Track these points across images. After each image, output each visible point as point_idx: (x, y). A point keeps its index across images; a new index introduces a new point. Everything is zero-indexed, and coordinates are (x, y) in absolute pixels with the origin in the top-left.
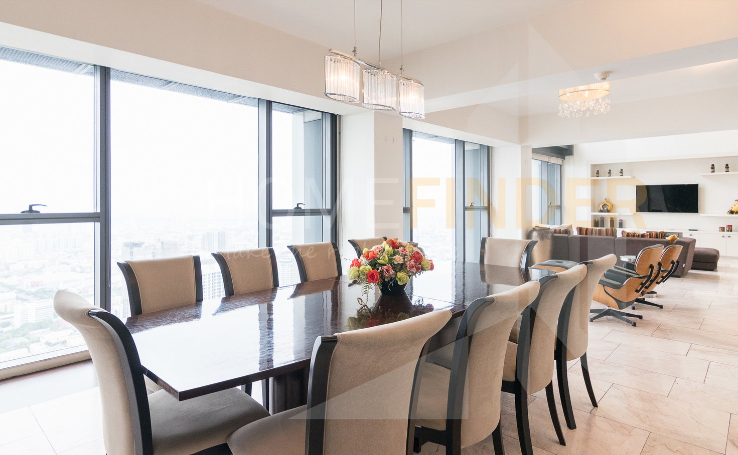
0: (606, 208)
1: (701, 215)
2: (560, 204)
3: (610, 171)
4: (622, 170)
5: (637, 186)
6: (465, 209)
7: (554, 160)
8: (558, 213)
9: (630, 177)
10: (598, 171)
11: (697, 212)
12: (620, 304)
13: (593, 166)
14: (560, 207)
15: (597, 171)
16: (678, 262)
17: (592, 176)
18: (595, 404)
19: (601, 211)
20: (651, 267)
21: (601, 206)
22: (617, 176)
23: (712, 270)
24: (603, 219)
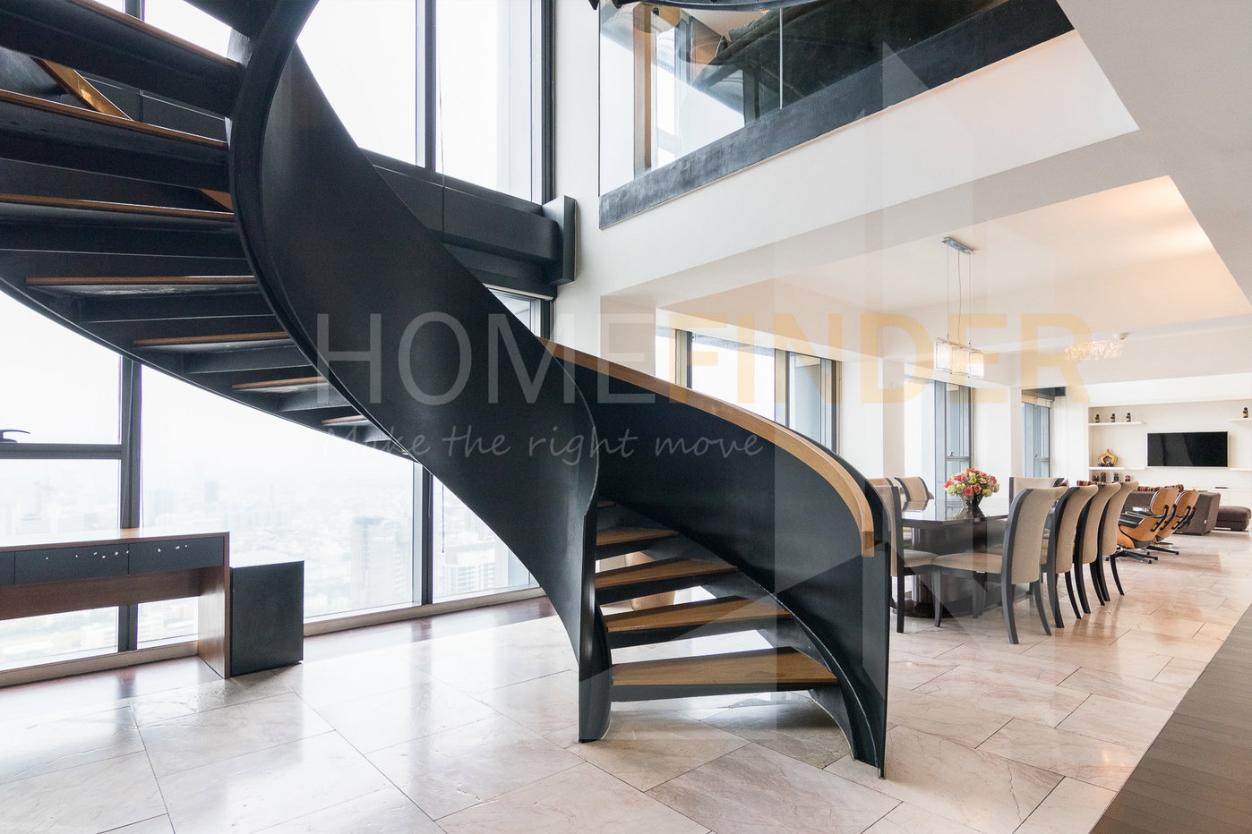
0: (1107, 461)
1: (1231, 469)
2: (1047, 456)
3: (1113, 415)
4: (1129, 414)
5: (1149, 434)
6: (947, 459)
7: (1042, 402)
8: (1044, 467)
9: (1140, 423)
10: (1098, 416)
11: (1226, 466)
12: (1136, 543)
13: (1092, 409)
14: (1048, 460)
15: (1096, 416)
16: (1194, 508)
17: (1091, 421)
18: (1122, 593)
19: (1102, 465)
20: (1167, 507)
21: (1102, 459)
22: (1123, 421)
23: (1241, 531)
24: (1104, 477)
